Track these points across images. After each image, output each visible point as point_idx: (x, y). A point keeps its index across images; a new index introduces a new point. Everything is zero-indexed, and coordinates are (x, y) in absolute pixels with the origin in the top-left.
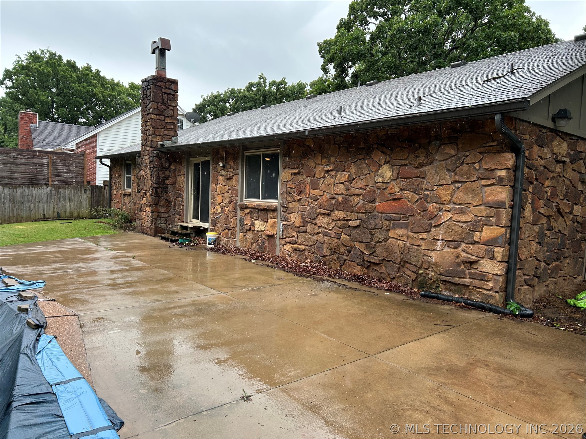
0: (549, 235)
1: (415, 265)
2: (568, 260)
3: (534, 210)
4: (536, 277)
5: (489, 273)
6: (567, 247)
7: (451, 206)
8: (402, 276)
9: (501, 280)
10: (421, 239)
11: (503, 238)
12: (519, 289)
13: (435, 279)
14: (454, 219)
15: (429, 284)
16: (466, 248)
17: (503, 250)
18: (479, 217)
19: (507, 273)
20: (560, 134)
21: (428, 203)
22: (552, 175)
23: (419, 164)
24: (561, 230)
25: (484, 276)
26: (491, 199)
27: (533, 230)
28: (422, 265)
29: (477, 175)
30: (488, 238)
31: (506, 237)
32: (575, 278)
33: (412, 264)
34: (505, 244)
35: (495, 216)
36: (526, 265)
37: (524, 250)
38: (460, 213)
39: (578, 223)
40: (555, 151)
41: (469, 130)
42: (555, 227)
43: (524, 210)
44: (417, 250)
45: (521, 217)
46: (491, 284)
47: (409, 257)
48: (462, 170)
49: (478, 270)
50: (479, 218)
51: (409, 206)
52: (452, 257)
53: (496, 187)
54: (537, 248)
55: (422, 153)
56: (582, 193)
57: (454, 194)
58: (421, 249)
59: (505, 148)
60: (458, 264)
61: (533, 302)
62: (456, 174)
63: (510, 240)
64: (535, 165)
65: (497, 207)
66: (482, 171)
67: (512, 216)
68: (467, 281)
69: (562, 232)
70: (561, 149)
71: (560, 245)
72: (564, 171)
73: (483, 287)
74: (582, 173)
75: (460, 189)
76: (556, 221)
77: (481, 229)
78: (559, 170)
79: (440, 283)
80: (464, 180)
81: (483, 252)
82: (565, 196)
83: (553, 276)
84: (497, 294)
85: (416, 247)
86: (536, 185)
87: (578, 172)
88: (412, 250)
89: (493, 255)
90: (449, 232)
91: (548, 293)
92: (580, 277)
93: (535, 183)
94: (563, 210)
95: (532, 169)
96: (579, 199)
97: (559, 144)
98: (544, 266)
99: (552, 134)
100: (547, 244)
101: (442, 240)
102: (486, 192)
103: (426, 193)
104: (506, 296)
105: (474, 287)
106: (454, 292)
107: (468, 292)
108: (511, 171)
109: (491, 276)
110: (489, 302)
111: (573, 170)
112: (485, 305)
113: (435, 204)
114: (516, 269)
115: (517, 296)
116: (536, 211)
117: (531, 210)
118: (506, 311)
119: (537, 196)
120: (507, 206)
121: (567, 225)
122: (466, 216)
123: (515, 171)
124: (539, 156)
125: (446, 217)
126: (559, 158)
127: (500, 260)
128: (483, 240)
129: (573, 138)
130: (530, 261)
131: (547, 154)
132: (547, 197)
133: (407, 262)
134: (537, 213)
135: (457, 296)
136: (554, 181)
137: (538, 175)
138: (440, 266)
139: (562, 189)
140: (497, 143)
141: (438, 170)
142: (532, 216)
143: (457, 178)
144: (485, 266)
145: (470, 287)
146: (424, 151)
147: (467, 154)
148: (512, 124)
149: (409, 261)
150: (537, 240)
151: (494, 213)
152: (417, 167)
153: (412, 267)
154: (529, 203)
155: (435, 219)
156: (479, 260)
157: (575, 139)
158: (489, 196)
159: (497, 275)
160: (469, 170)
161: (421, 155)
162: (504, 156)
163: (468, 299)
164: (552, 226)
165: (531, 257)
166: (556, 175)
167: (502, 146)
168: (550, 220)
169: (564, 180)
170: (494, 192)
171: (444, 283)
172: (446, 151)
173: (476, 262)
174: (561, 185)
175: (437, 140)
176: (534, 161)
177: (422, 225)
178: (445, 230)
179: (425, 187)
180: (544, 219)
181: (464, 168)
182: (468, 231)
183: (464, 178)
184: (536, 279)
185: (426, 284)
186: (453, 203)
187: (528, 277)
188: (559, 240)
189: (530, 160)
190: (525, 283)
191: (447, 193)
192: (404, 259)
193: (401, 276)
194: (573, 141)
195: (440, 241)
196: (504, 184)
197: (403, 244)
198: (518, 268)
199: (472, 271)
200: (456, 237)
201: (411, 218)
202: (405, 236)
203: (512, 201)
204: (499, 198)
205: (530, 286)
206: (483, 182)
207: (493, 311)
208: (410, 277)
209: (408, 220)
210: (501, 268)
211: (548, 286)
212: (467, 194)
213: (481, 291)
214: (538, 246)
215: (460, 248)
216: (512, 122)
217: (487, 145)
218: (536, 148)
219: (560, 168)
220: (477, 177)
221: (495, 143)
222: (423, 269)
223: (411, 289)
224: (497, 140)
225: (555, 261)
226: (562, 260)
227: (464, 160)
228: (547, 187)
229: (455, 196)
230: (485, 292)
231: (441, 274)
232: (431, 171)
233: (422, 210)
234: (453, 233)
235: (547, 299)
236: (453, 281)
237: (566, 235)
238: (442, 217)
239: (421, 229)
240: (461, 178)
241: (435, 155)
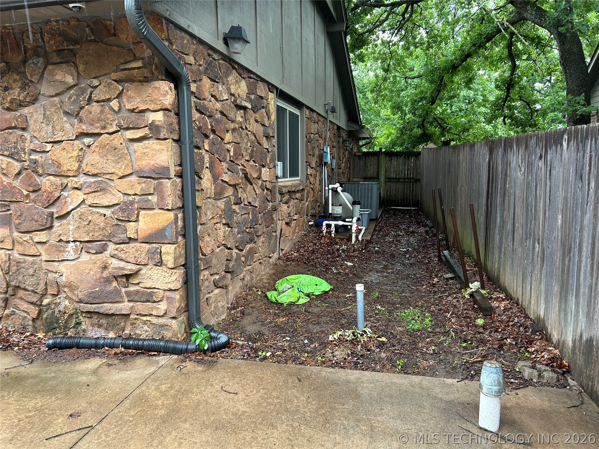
0: (238, 211)
1: (33, 291)
2: (262, 239)
3: (215, 177)
4: (228, 272)
5: (158, 289)
6: (260, 222)
7: (82, 179)
8: (13, 313)
9: (178, 297)
10: (37, 243)
11: (172, 229)
12: (207, 299)
13: (71, 312)
14: (89, 203)
15: (62, 322)
16: (116, 252)
17: (175, 249)
18: (130, 195)
19: (186, 282)
20: (236, 67)
21: (41, 176)
22: (232, 126)
23: (11, 102)
24: (251, 201)
25: (151, 294)
26: (145, 163)
27: (217, 207)
28: (46, 289)
29: (116, 122)
30: (149, 231)
31: (177, 227)
32: (270, 257)
33: (28, 290)
34: (177, 238)
35: (156, 193)
36: (214, 259)
37: (208, 240)
38: (97, 191)
39: (268, 189)
40: (233, 91)
41: (93, 38)
42: (244, 199)
43: (201, 178)
44: (33, 263)
45: (198, 191)
46: (163, 306)
47: (20, 278)
48: (91, 113)
49: (140, 285)
50: (131, 198)
51: (5, 183)
52: (96, 269)
53: (151, 142)
54: (225, 233)
55: (15, 81)
56: (268, 152)
57: (83, 158)
58: (41, 260)
59: (156, 73)
60: (108, 281)
61: (228, 308)
62: (81, 121)
63: (185, 230)
64: (208, 109)
65: (156, 176)
66: (124, 114)
67: (182, 190)
68: (125, 307)
69: (252, 204)
70: (239, 90)
71: (252, 221)
72: (246, 121)
73: (151, 313)
74: (265, 126)
75: (93, 147)
76: (245, 191)
77: (135, 216)
78: (241, 120)
79: (81, 318)
80: (96, 131)
81: (144, 254)
82: (251, 156)
83: (248, 263)
84: (174, 321)
85: (31, 259)
86: (213, 139)
87: (261, 124)
88: (23, 265)
89: (161, 258)
90: (84, 227)
91: (245, 288)
92: (275, 254)
93: (212, 136)
94: (251, 175)
95: (205, 115)
96: (266, 159)
97: (237, 81)
98: (237, 254)
99: (226, 63)
100: (237, 223)
101: (74, 241)
102: (135, 152)
103: (33, 157)
104: (188, 319)
105: (138, 315)
106: (106, 329)
107: (129, 324)
108: (172, 114)
109: (161, 294)
110: (163, 337)
111: (256, 121)
112: (157, 343)
113: (52, 178)
114: (198, 273)
115: (205, 310)
116: (218, 180)
117: (211, 178)
118: (189, 347)
119: (216, 156)
120: (172, 174)
121: (256, 194)
122: (108, 195)
123: (177, 114)
124: (212, 96)
125: (74, 200)
126: (238, 102)
127: (173, 266)
128: (141, 235)
129: (252, 76)
130: (218, 253)
131: (224, 95)
132: (230, 158)
133: (18, 287)
134: (220, 181)
135: (111, 335)
136: (236, 134)
137: (215, 124)
138: (77, 288)
139: (246, 145)
140: (143, 63)
141: (48, 113)
142: (213, 188)
143: (84, 127)
144: (150, 278)
145: (132, 316)
146: (18, 77)
147: (96, 82)
148: (162, 30)
149: (23, 286)
150: (224, 221)
151: (153, 187)
152: (9, 109)
153: (29, 295)
154: (207, 168)
155: (57, 204)
156: (140, 270)
157: (254, 79)
158: (141, 159)
159: (170, 290)
160: (102, 112)
161: (14, 85)
162: (156, 88)
163: (130, 337)
164: (240, 198)
165: (218, 247)
166: (237, 126)
167: (152, 69)
168: (237, 189)
169: (247, 135)
170: (148, 150)
171: (88, 316)
172: (58, 77)
173: (136, 273)
174: (245, 141)
175: (38, 56)
176: (206, 102)
177: (36, 217)
178: (77, 224)
179: (28, 146)
180: (230, 190)
181: (93, 109)
182: (116, 222)
183: (97, 128)
184: (229, 276)
185: (57, 322)
186: (84, 174)
187: (217, 277)
188: (250, 216)
189: (200, 100)
190: (215, 286)
191: (70, 155)
192: (13, 283)
193: (11, 315)
194: (252, 80)
195: (72, 244)
196: (162, 136)
197: (6, 255)
198: (202, 269)
199: (132, 288)
200: (96, 234)
201: (13, 206)
202: (7, 240)
203: (180, 165)
204: (158, 161)
205: (223, 288)
206: (130, 134)
207: (170, 352)
208: (28, 313)
209: (9, 210)
210: (175, 278)
211: (243, 279)
212: (106, 156)
213: (149, 321)
214: (227, 229)
215: (107, 253)
216: (162, 25)
217: (127, 66)
218: (206, 82)
219: (242, 117)
220: (117, 125)
221: (139, 64)
222: (49, 296)
223: (32, 335)
224: (142, 59)
225: (248, 243)
226: (256, 240)
227: (91, 94)
228: (229, 143)
229: (85, 162)
230: (154, 320)
231: (80, 301)
232: (35, 116)
233: (31, 189)
234: (91, 227)
235: (244, 299)
236: (101, 311)
237: (256, 207)
238: (69, 200)
239: (35, 226)
240: (91, 127)
241: (38, 86)
